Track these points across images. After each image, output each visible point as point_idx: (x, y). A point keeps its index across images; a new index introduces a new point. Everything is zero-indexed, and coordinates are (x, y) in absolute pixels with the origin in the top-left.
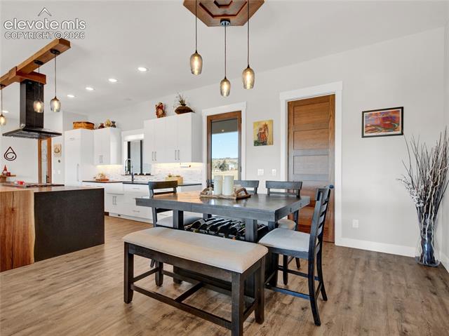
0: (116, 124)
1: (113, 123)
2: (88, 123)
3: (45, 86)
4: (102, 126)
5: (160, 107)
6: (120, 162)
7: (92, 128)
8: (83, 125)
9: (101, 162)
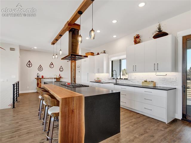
0: (105, 52)
1: (104, 51)
2: (92, 53)
3: (79, 31)
4: (98, 54)
5: (138, 37)
6: (108, 72)
7: (93, 55)
8: (90, 54)
9: (99, 72)
